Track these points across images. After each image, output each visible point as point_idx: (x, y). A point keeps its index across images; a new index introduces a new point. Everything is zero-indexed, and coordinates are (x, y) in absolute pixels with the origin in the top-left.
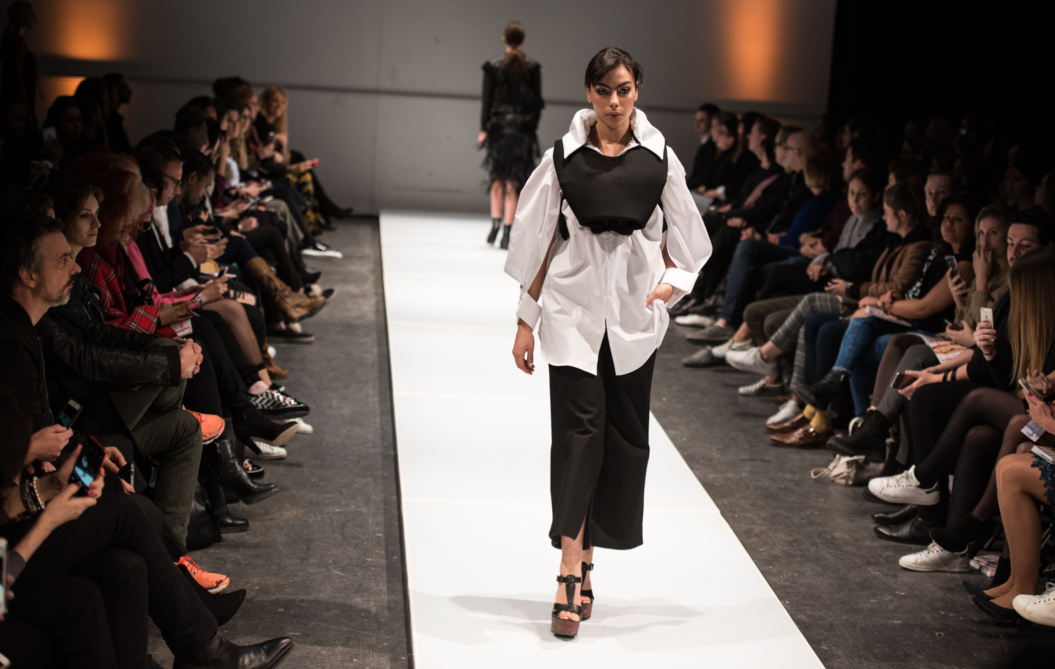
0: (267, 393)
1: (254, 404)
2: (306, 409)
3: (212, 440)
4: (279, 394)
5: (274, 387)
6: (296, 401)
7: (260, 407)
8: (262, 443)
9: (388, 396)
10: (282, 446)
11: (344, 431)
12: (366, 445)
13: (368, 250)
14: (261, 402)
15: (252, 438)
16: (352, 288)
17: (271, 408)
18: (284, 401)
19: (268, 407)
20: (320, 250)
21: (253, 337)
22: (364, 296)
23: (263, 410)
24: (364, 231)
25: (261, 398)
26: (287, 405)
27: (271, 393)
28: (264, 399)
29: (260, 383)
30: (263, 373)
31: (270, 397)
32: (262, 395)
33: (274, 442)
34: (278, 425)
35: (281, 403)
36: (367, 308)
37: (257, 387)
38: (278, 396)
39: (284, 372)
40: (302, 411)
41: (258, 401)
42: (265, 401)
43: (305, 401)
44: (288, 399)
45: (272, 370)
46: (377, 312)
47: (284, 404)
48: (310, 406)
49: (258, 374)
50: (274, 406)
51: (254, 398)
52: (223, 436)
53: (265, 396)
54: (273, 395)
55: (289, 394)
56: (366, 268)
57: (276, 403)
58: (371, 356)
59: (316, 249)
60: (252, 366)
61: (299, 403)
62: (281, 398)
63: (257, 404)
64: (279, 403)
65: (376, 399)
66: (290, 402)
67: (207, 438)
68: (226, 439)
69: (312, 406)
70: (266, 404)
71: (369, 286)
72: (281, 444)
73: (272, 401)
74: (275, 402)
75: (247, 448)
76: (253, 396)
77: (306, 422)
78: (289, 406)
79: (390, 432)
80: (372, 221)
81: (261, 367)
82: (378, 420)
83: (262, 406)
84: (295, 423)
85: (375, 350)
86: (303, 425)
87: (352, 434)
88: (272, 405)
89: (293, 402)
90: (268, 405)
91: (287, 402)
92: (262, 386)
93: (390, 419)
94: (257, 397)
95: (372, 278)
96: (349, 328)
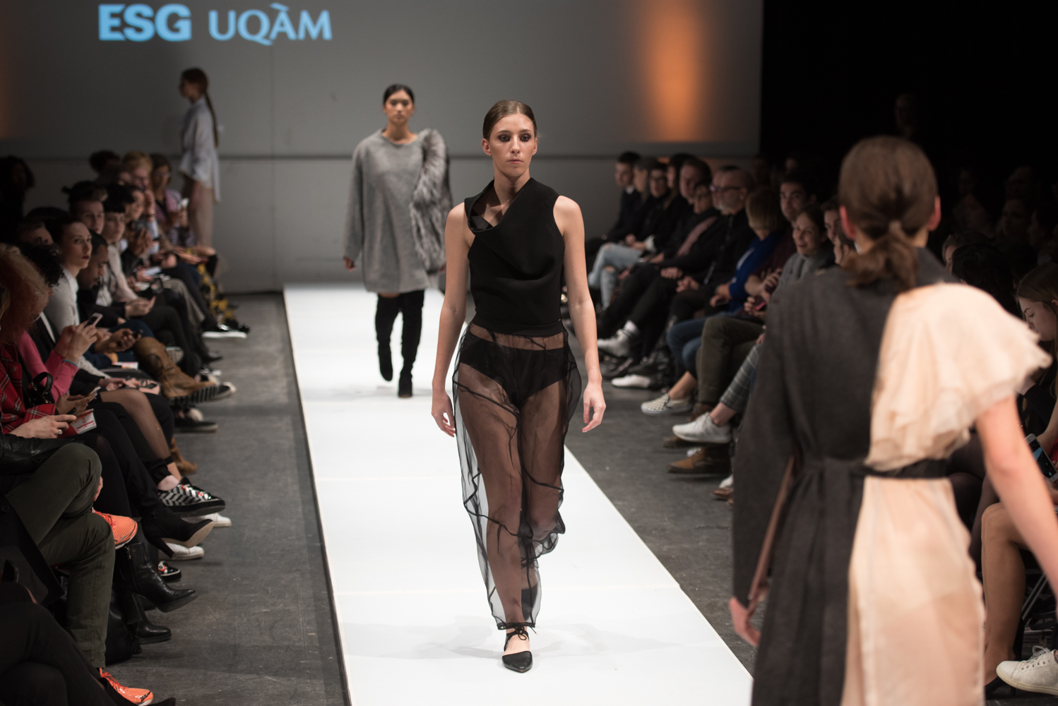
0: (178, 489)
1: (164, 501)
2: (221, 502)
3: (123, 545)
4: (191, 489)
5: (184, 481)
6: (209, 495)
7: (171, 504)
8: (175, 545)
9: (309, 483)
10: (198, 545)
11: (264, 524)
12: (290, 538)
13: (274, 329)
14: (171, 498)
15: (163, 539)
16: (260, 370)
17: (183, 504)
18: (197, 496)
19: (180, 503)
20: (222, 331)
21: (159, 428)
22: (274, 377)
23: (175, 508)
24: (269, 308)
25: (171, 494)
26: (200, 500)
27: (182, 488)
28: (175, 495)
29: (170, 478)
30: (172, 467)
31: (181, 492)
32: (172, 491)
33: (188, 542)
35: (194, 498)
36: (279, 390)
37: (167, 482)
38: (190, 491)
39: (193, 467)
40: (216, 505)
41: (168, 498)
42: (176, 497)
43: (220, 495)
44: (201, 493)
45: (181, 465)
46: (289, 394)
47: (197, 499)
48: (225, 499)
49: (167, 468)
50: (187, 502)
51: (164, 495)
52: (135, 540)
53: (175, 492)
54: (184, 490)
55: (201, 488)
56: (274, 348)
57: (189, 499)
58: (287, 441)
59: (217, 330)
60: (161, 460)
61: (213, 497)
62: (194, 492)
63: (168, 501)
64: (191, 498)
65: (296, 487)
66: (203, 497)
67: (118, 543)
68: (138, 542)
69: (227, 499)
70: (177, 500)
71: (278, 367)
72: (198, 542)
73: (184, 497)
74: (187, 497)
76: (162, 492)
77: (223, 515)
78: (203, 500)
79: (315, 522)
80: (277, 297)
81: (169, 460)
82: (300, 509)
83: (174, 502)
84: (210, 520)
85: (291, 435)
86: (217, 518)
87: (274, 527)
88: (184, 501)
89: (206, 496)
90: (180, 501)
91: (200, 497)
92: (172, 481)
93: (312, 508)
94: (167, 493)
95: (281, 358)
96: (261, 411)
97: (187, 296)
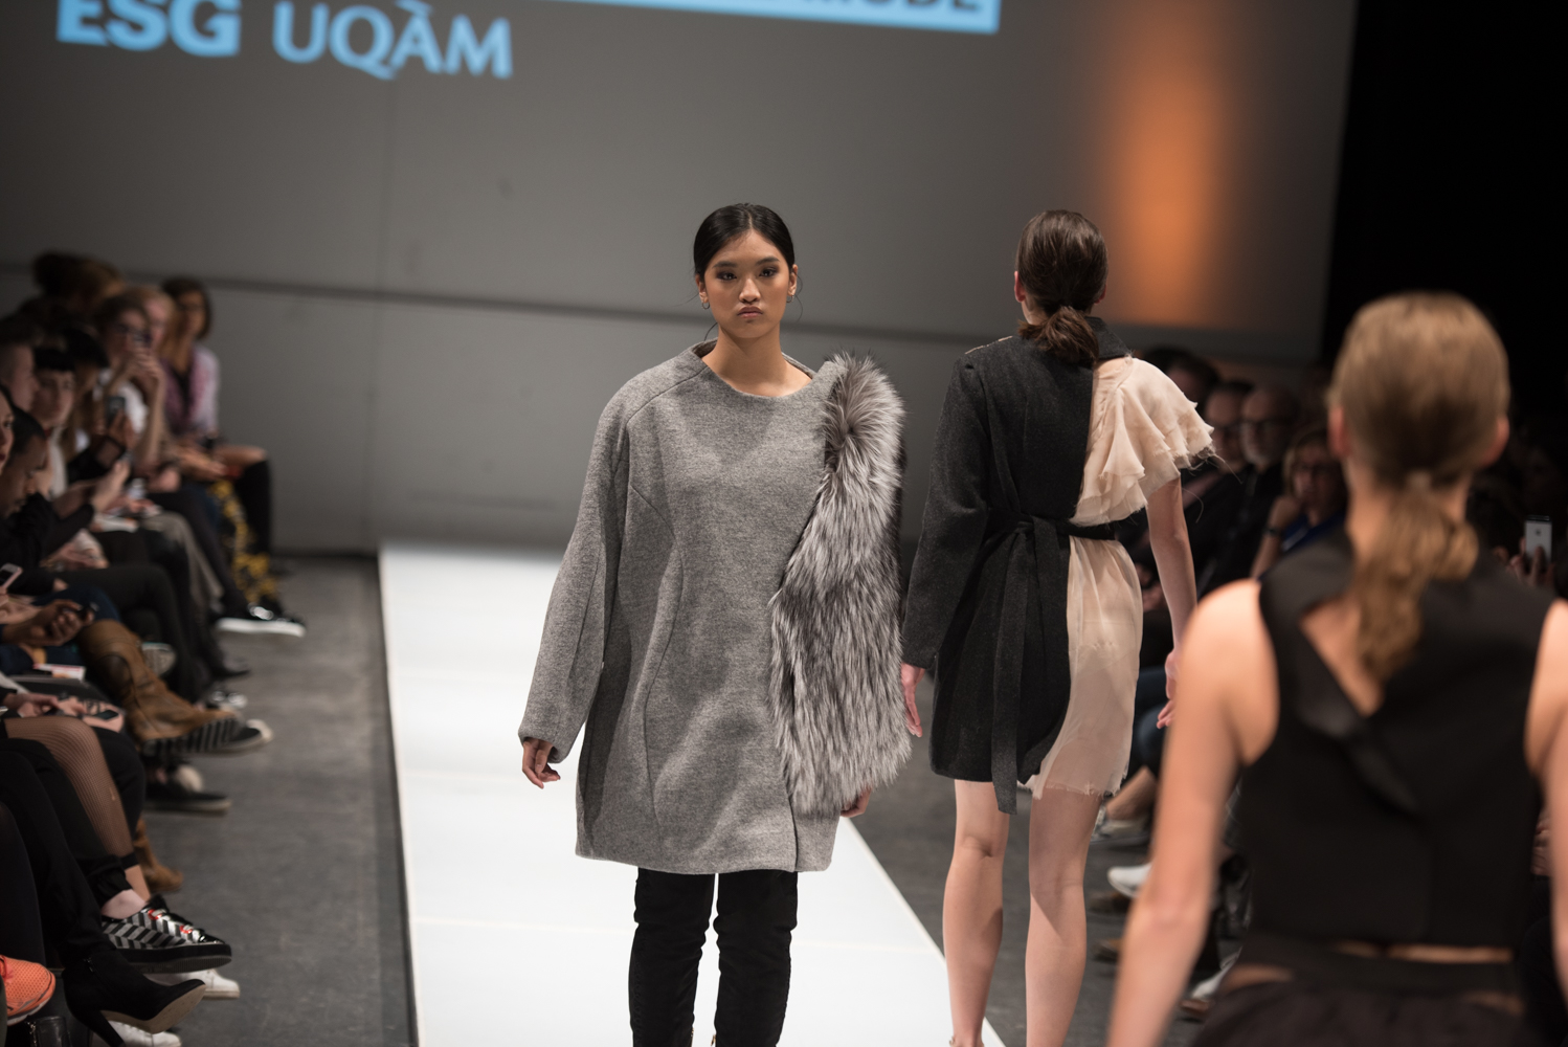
0: (141, 916)
1: (113, 939)
2: (224, 950)
3: (23, 1017)
4: (167, 918)
5: (156, 903)
6: (202, 932)
7: (126, 946)
8: (127, 1026)
9: (398, 927)
10: (170, 1031)
11: (304, 1000)
12: (351, 1029)
13: (356, 626)
14: (127, 934)
15: (104, 1012)
16: (323, 702)
17: (149, 947)
18: (178, 933)
19: (143, 945)
20: (257, 619)
21: (115, 797)
22: (347, 718)
23: (132, 953)
24: (349, 584)
25: (128, 926)
26: (183, 941)
27: (150, 915)
28: (134, 928)
29: (128, 895)
30: (135, 874)
31: (148, 923)
32: (130, 920)
33: (152, 1022)
34: (164, 988)
35: (171, 937)
36: (355, 742)
37: (122, 902)
38: (165, 923)
39: (175, 879)
40: (214, 954)
41: (120, 933)
42: (137, 933)
43: (222, 935)
44: (187, 928)
45: (152, 873)
46: (374, 751)
47: (177, 939)
48: (233, 946)
49: (124, 875)
50: (155, 943)
51: (113, 926)
52: (47, 1010)
53: (136, 923)
54: (154, 920)
55: (187, 919)
56: (351, 662)
57: (161, 937)
58: (363, 840)
59: (249, 616)
60: (113, 858)
61: (209, 938)
62: (172, 926)
63: (118, 939)
64: (167, 936)
65: (373, 932)
66: (190, 936)
67: (14, 1012)
68: (53, 1015)
69: (237, 947)
70: (139, 938)
71: (357, 698)
72: (169, 1027)
73: (152, 933)
74: (159, 934)
75: (96, 1037)
76: (110, 920)
77: (225, 975)
78: (188, 942)
79: (403, 1001)
80: (367, 564)
81: (130, 861)
82: (376, 976)
83: (131, 942)
84: (199, 983)
85: (371, 830)
86: (214, 980)
87: (322, 1005)
88: (151, 941)
89: (196, 935)
90: (143, 941)
91: (184, 935)
92: (131, 901)
93: (401, 975)
94: (119, 923)
95: (363, 683)
96: (316, 784)
97: (192, 548)
